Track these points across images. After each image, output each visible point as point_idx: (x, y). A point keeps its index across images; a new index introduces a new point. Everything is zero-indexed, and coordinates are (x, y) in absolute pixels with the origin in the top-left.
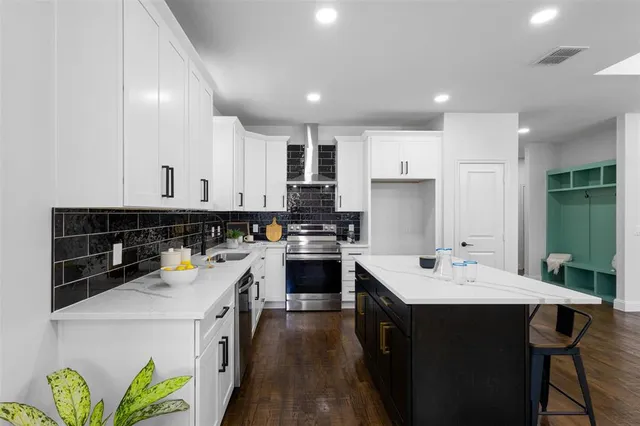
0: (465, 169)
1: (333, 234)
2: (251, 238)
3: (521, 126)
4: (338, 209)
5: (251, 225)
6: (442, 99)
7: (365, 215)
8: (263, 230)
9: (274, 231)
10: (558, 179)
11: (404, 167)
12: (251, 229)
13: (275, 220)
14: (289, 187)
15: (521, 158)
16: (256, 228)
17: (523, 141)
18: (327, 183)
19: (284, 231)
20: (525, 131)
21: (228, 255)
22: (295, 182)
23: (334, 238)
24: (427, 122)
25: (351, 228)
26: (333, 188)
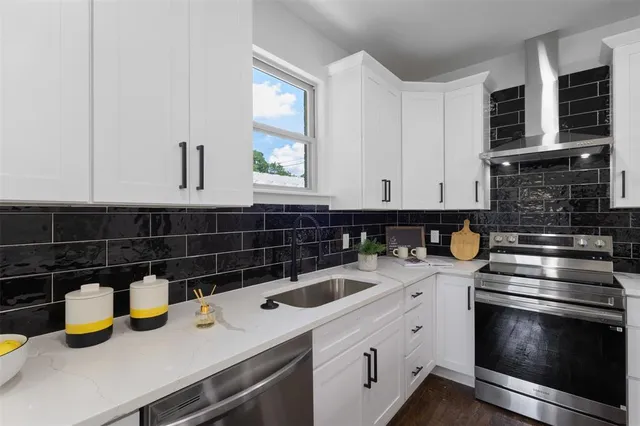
1: (605, 257)
2: (422, 252)
4: (617, 202)
5: (428, 232)
8: (446, 240)
9: (465, 242)
12: (428, 238)
13: (467, 223)
14: (493, 166)
16: (435, 236)
19: (483, 243)
21: (347, 282)
23: (608, 266)
26: (604, 156)
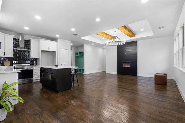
0: (62, 50)
3: (71, 43)
4: (31, 57)
6: (58, 36)
7: (39, 59)
9: (7, 63)
10: (77, 53)
11: (49, 48)
14: (14, 50)
15: (71, 49)
17: (71, 46)
18: (27, 50)
19: (12, 63)
20: (72, 44)
22: (16, 49)
23: (30, 65)
24: (54, 39)
25: (35, 62)
26: (29, 51)
